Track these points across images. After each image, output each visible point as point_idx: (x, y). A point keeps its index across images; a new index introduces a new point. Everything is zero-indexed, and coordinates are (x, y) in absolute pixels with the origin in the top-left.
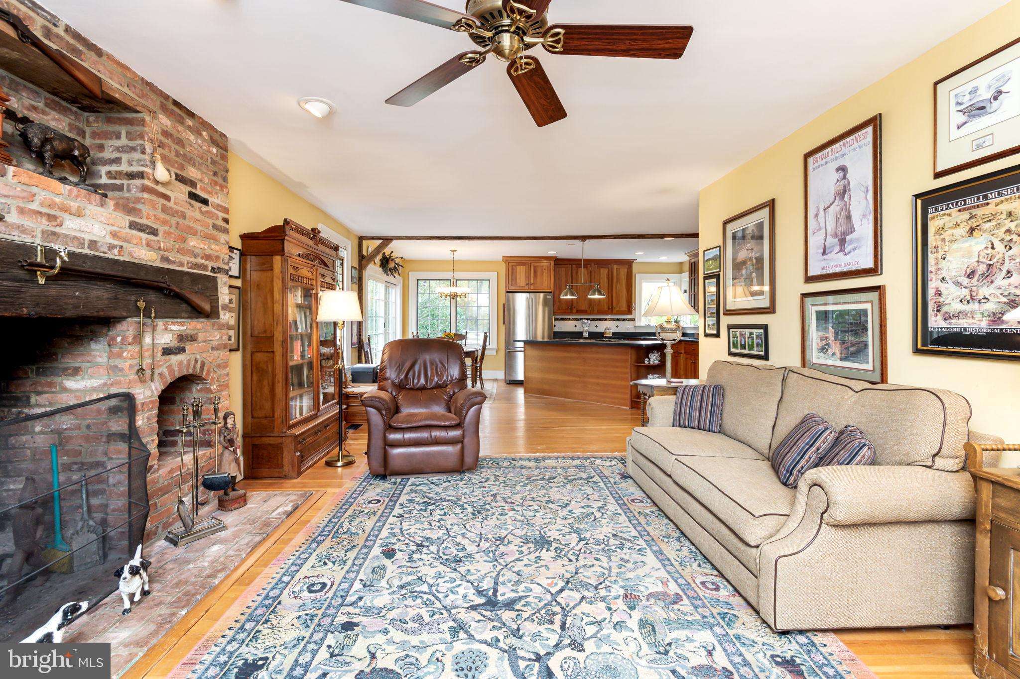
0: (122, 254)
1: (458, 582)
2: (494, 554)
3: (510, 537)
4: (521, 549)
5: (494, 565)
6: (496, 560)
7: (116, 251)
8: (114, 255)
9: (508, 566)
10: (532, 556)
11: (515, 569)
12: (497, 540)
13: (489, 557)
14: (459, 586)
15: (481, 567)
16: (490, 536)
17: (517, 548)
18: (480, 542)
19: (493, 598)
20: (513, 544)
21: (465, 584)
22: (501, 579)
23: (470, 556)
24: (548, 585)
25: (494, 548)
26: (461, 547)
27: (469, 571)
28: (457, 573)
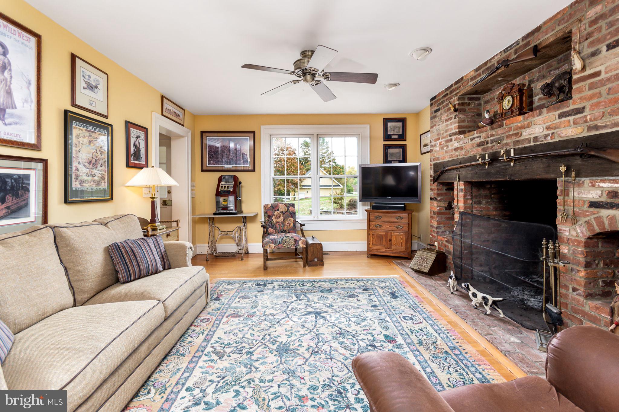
0: (554, 137)
1: (336, 322)
2: (318, 339)
3: (307, 355)
4: (300, 343)
5: (318, 331)
6: (317, 335)
7: (549, 138)
8: (549, 140)
9: (309, 331)
10: (293, 338)
11: (305, 329)
12: (317, 352)
13: (321, 337)
14: (335, 320)
15: (326, 331)
16: (323, 356)
17: (303, 345)
18: (330, 350)
19: (317, 315)
20: (304, 349)
21: (333, 321)
22: (313, 323)
23: (335, 338)
24: (288, 321)
25: (319, 344)
26: (343, 345)
27: (332, 328)
28: (339, 327)
